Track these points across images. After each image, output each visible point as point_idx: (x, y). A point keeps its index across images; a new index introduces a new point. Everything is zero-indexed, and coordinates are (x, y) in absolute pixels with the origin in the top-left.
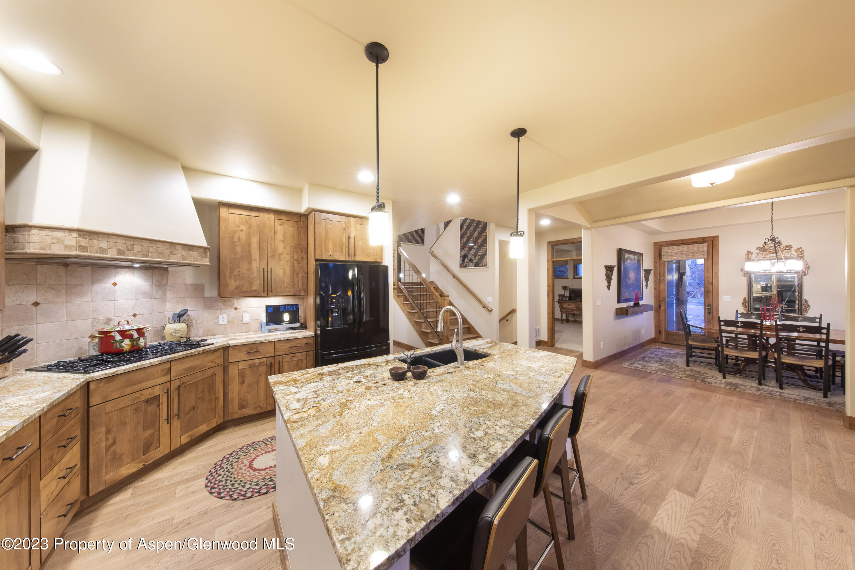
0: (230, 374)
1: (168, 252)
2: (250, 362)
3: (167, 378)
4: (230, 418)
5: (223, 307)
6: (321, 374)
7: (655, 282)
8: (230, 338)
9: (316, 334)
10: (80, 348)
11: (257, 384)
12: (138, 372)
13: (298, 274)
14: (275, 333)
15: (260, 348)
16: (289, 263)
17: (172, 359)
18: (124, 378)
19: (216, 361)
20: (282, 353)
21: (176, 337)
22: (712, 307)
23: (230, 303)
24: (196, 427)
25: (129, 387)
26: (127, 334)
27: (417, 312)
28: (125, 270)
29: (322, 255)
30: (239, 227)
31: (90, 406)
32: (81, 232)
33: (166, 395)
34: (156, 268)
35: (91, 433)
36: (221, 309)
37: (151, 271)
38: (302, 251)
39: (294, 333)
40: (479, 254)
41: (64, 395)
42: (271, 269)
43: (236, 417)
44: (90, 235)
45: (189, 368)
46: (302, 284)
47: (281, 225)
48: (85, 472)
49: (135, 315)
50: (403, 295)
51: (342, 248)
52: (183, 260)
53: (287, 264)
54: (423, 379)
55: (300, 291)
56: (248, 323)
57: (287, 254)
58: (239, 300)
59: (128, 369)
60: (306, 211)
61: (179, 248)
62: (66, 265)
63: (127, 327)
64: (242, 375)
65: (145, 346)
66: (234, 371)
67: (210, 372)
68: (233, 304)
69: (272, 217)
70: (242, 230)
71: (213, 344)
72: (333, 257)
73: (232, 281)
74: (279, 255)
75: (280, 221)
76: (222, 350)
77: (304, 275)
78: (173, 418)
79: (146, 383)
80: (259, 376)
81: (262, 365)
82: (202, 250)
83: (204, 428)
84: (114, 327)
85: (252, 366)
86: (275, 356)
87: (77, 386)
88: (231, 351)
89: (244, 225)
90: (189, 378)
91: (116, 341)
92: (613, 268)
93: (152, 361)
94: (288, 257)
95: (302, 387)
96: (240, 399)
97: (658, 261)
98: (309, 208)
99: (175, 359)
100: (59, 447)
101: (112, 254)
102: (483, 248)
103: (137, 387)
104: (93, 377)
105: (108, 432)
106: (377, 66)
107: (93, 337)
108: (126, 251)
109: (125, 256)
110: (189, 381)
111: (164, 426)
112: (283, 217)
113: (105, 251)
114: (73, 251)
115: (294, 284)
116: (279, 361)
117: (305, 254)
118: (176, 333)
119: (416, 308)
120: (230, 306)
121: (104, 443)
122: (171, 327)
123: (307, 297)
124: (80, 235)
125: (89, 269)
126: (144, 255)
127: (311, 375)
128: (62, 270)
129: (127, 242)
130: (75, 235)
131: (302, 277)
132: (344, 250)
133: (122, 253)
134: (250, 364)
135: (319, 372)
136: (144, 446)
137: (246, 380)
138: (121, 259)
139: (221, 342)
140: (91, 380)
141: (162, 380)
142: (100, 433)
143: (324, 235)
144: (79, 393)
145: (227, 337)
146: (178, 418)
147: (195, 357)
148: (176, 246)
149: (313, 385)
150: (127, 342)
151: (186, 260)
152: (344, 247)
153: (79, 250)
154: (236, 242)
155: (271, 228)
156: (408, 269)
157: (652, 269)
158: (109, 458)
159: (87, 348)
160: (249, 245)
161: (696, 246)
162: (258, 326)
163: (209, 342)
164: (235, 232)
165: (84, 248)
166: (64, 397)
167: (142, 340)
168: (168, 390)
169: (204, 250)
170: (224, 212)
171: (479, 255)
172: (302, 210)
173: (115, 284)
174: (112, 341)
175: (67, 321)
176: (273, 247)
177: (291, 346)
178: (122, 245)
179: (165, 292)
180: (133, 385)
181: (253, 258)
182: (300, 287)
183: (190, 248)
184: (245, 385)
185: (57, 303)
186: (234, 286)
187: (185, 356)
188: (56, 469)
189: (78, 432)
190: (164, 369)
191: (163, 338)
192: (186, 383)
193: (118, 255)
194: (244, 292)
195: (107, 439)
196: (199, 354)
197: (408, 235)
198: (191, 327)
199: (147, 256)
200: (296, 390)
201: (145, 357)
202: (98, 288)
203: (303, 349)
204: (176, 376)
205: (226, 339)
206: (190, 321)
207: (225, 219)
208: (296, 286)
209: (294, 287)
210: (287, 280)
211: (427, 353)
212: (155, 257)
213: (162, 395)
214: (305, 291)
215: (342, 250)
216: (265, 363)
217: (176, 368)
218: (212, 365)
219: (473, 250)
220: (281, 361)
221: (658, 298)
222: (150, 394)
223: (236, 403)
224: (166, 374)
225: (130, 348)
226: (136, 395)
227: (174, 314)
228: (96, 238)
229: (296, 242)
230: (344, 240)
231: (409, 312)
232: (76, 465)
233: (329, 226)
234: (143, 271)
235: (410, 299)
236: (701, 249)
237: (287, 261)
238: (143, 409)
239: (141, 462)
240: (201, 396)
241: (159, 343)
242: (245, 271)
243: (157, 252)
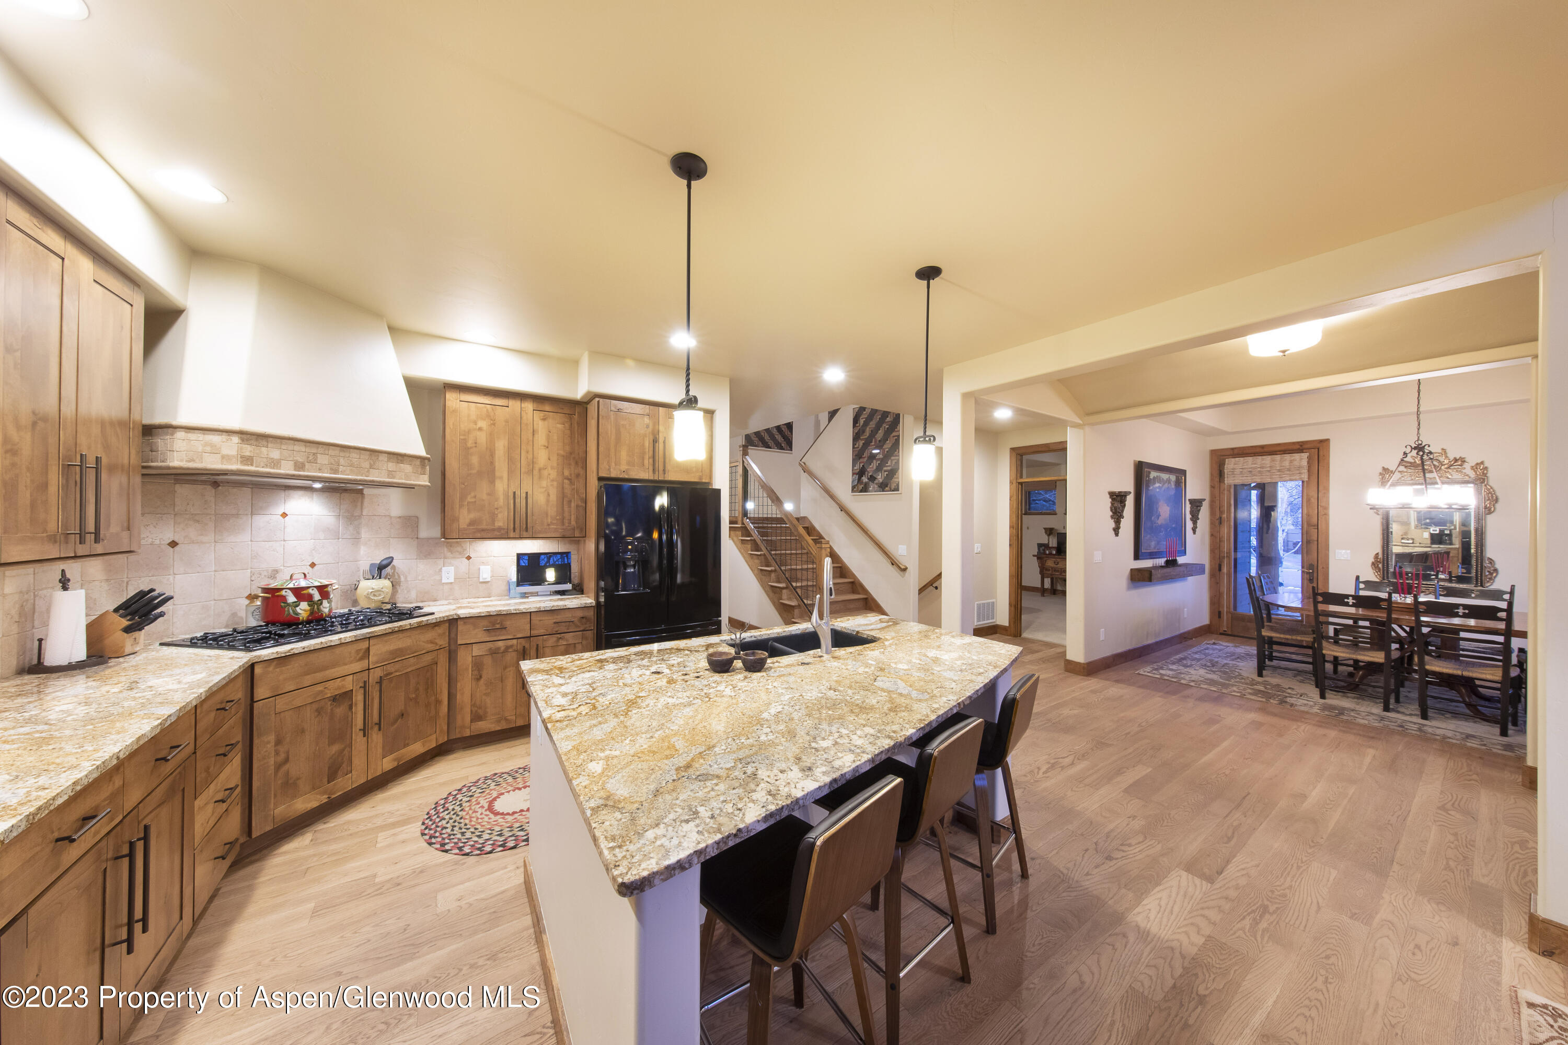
0: (459, 664)
1: (366, 465)
2: (490, 645)
3: (363, 664)
4: (458, 736)
5: (449, 554)
6: (600, 661)
7: (1212, 523)
8: (459, 605)
9: (598, 603)
10: (234, 615)
11: (502, 682)
12: (323, 653)
13: (570, 502)
14: (532, 599)
15: (508, 623)
16: (555, 483)
17: (371, 635)
18: (302, 661)
19: (437, 641)
20: (542, 631)
21: (375, 601)
22: (1315, 570)
23: (459, 549)
24: (407, 745)
25: (309, 674)
26: (304, 594)
27: (775, 571)
28: (300, 493)
29: (609, 470)
30: (475, 423)
31: (255, 700)
32: (245, 436)
33: (362, 691)
34: (346, 490)
35: (256, 741)
36: (445, 558)
37: (338, 494)
38: (577, 463)
39: (561, 600)
40: (885, 468)
41: (224, 678)
42: (527, 493)
43: (467, 733)
44: (257, 440)
45: (396, 650)
46: (577, 519)
47: (544, 419)
48: (247, 800)
49: (313, 565)
50: (751, 540)
51: (643, 458)
52: (388, 477)
53: (552, 485)
54: (759, 671)
55: (574, 529)
56: (487, 582)
57: (552, 468)
58: (474, 544)
59: (308, 647)
60: (583, 397)
61: (383, 458)
62: (216, 484)
63: (303, 583)
64: (478, 665)
65: (329, 614)
66: (465, 659)
67: (428, 659)
68: (465, 550)
69: (529, 406)
70: (480, 429)
71: (433, 614)
72: (627, 474)
73: (464, 511)
74: (540, 470)
75: (542, 414)
76: (447, 625)
77: (580, 503)
78: (372, 728)
79: (333, 670)
80: (505, 668)
81: (510, 650)
82: (418, 462)
83: (417, 748)
84: (285, 583)
85: (493, 652)
86: (531, 637)
87: (240, 667)
88: (461, 626)
89: (485, 420)
90: (397, 666)
91: (288, 605)
92: (1125, 496)
93: (342, 636)
94: (554, 474)
95: (570, 677)
96: (473, 705)
97: (1217, 485)
98: (589, 393)
99: (376, 634)
100: (217, 755)
101: (287, 468)
102: (892, 458)
103: (319, 676)
104: (259, 656)
105: (278, 742)
106: (689, 186)
107: (252, 598)
108: (306, 464)
109: (304, 471)
110: (396, 671)
111: (359, 740)
112: (547, 408)
113: (276, 463)
114: (232, 464)
115: (563, 518)
116: (537, 645)
117: (582, 468)
118: (374, 595)
119: (773, 563)
120: (460, 553)
121: (273, 759)
122: (368, 586)
123: (585, 541)
124: (243, 440)
125: (247, 491)
126: (331, 469)
127: (585, 661)
128: (209, 491)
129: (308, 450)
130: (236, 439)
131: (577, 506)
132: (646, 462)
133: (299, 466)
134: (491, 649)
135: (598, 658)
136: (329, 768)
137: (485, 677)
138: (300, 476)
139: (445, 611)
140: (257, 660)
141: (357, 667)
142: (268, 742)
143: (613, 437)
144: (241, 677)
145: (455, 604)
146: (380, 729)
147: (408, 634)
148: (378, 456)
149: (587, 675)
150: (304, 605)
151: (394, 478)
152: (647, 457)
153: (241, 462)
154: (471, 448)
155: (527, 424)
156: (761, 495)
157: (1204, 500)
158: (280, 782)
159: (242, 614)
160: (492, 452)
161: (1287, 457)
162: (504, 587)
163: (426, 610)
164: (469, 432)
165: (248, 460)
166: (225, 682)
167: (325, 603)
168: (365, 682)
169: (421, 462)
170: (452, 398)
171: (885, 471)
172: (579, 393)
173: (284, 515)
174: (283, 604)
175: (215, 571)
176: (530, 456)
177: (558, 621)
178: (301, 453)
179: (358, 529)
180: (315, 672)
181: (497, 474)
182: (573, 523)
183: (400, 458)
184: (482, 682)
185: (202, 543)
186: (467, 521)
187: (390, 631)
188: (212, 787)
189: (238, 736)
190: (360, 650)
191: (355, 602)
192: (392, 673)
193: (295, 470)
194: (483, 530)
195: (277, 753)
196: (412, 628)
197: (763, 434)
198: (398, 587)
199: (336, 472)
200: (561, 681)
201: (331, 631)
202: (260, 521)
203: (577, 626)
204: (377, 663)
205: (453, 607)
206: (396, 577)
207: (454, 411)
208: (566, 521)
209: (563, 524)
210: (552, 511)
211: (776, 635)
212: (348, 472)
213: (356, 691)
214: (581, 530)
215: (643, 462)
216: (515, 648)
217: (378, 650)
218: (431, 647)
219: (875, 461)
220: (541, 645)
221: (1217, 551)
222: (339, 688)
223: (468, 710)
224: (361, 659)
225: (308, 616)
226: (319, 688)
227: (372, 565)
228: (265, 443)
229: (568, 448)
230: (647, 444)
231: (761, 570)
232: (237, 786)
233: (622, 422)
234: (326, 494)
235: (763, 548)
236: (1296, 463)
237: (553, 481)
238: (329, 711)
239: (324, 793)
240: (414, 696)
241: (350, 610)
242: (485, 497)
243: (351, 465)
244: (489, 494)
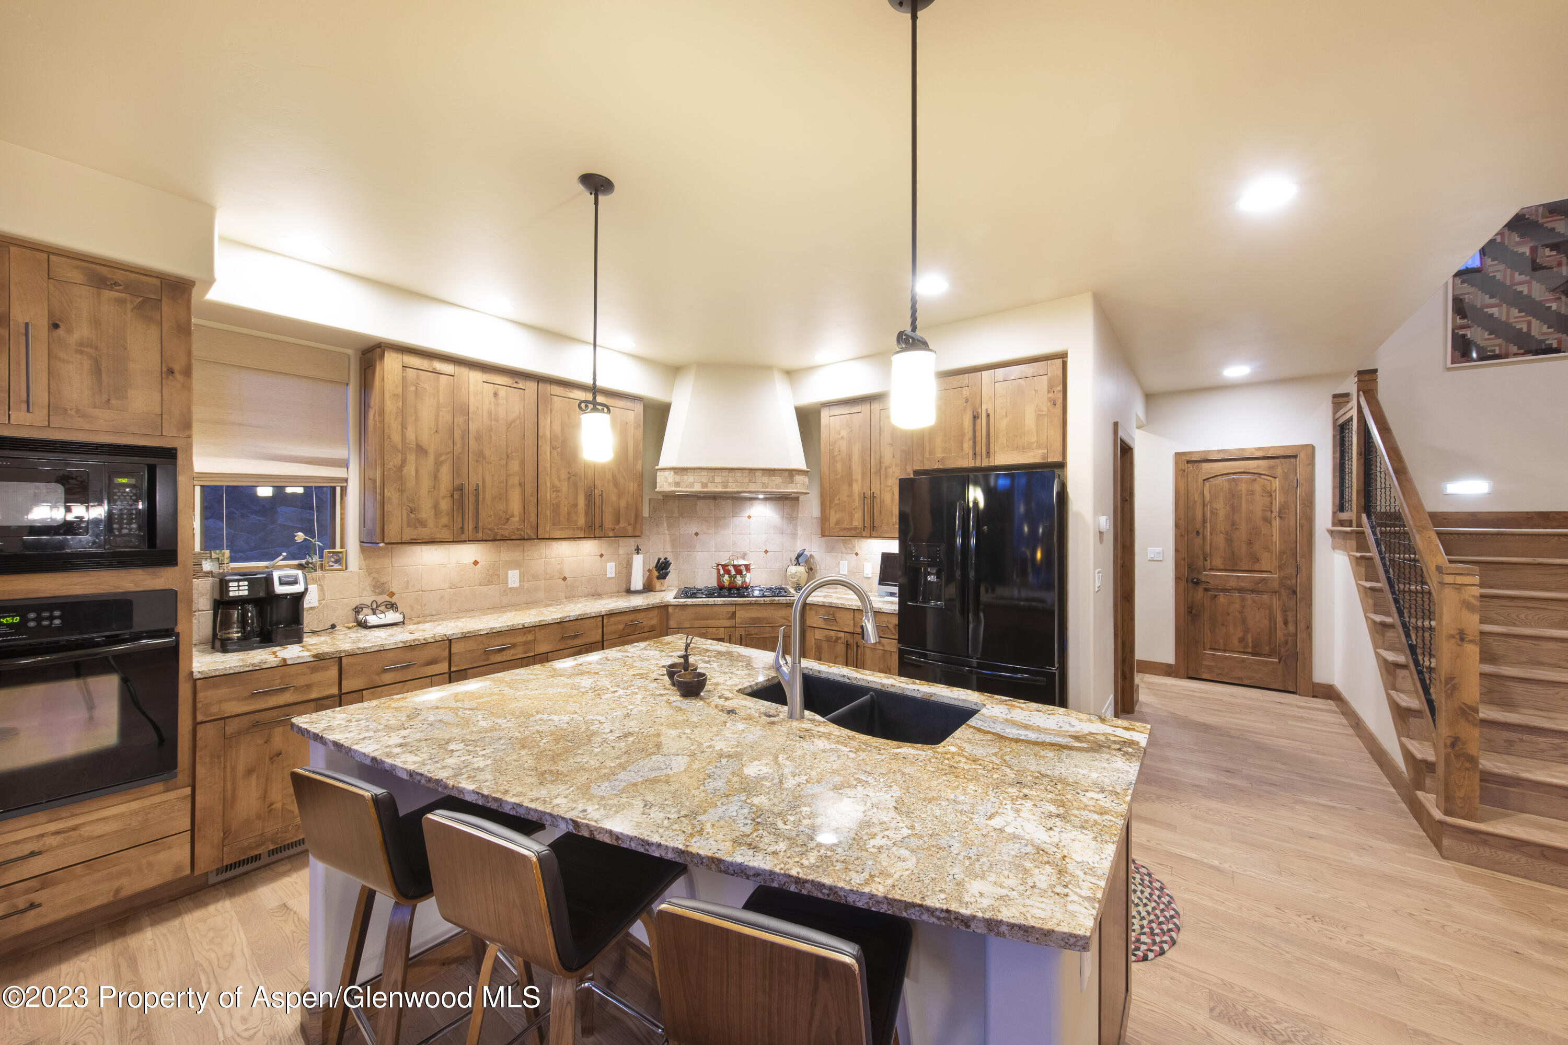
2: (826, 632)
3: (731, 623)
5: (844, 550)
15: (839, 615)
17: (735, 603)
18: (693, 610)
23: (850, 545)
25: (697, 620)
29: (922, 461)
30: (839, 433)
31: (671, 627)
36: (842, 553)
42: (875, 493)
44: (682, 472)
45: (758, 618)
49: (765, 552)
51: (962, 442)
53: (896, 483)
56: (869, 578)
57: (896, 465)
58: (860, 541)
61: (759, 474)
66: (810, 639)
68: (854, 547)
69: (876, 406)
70: (842, 438)
72: (944, 464)
79: (713, 621)
80: (836, 657)
81: (839, 642)
82: (786, 474)
85: (828, 639)
86: (851, 633)
89: (846, 428)
90: (756, 631)
99: (739, 603)
103: (704, 623)
106: (596, 203)
113: (692, 485)
116: (858, 643)
118: (791, 577)
120: (851, 549)
122: (793, 569)
124: (675, 473)
128: (711, 503)
133: (704, 485)
134: (826, 636)
137: (823, 657)
140: (668, 603)
141: (727, 623)
144: (655, 611)
147: (764, 608)
151: (767, 488)
152: (966, 439)
154: (837, 456)
155: (876, 425)
164: (835, 442)
165: (677, 484)
166: (629, 609)
167: (738, 577)
168: (730, 635)
169: (805, 474)
170: (826, 415)
173: (749, 517)
176: (878, 456)
178: (704, 478)
179: (795, 526)
180: (702, 620)
181: (854, 477)
185: (709, 534)
186: (835, 521)
187: (749, 602)
190: (728, 611)
194: (845, 529)
202: (737, 521)
204: (741, 624)
207: (826, 426)
210: (897, 511)
215: (962, 447)
217: (742, 615)
220: (861, 643)
222: (715, 634)
224: (730, 618)
226: (704, 630)
227: (794, 555)
228: (686, 473)
235: (1382, 576)
237: (896, 479)
242: (845, 499)
243: (736, 482)
244: (848, 496)
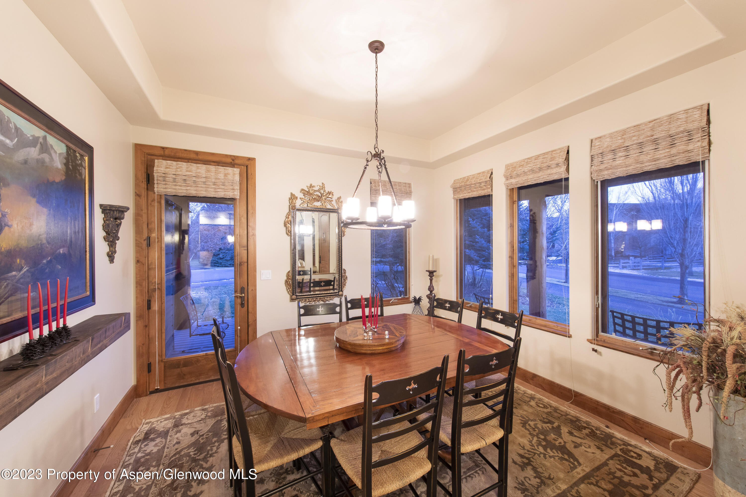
7: (138, 245)
22: (246, 294)
97: (144, 193)
157: (128, 209)
161: (221, 169)
221: (145, 284)
236: (230, 177)
